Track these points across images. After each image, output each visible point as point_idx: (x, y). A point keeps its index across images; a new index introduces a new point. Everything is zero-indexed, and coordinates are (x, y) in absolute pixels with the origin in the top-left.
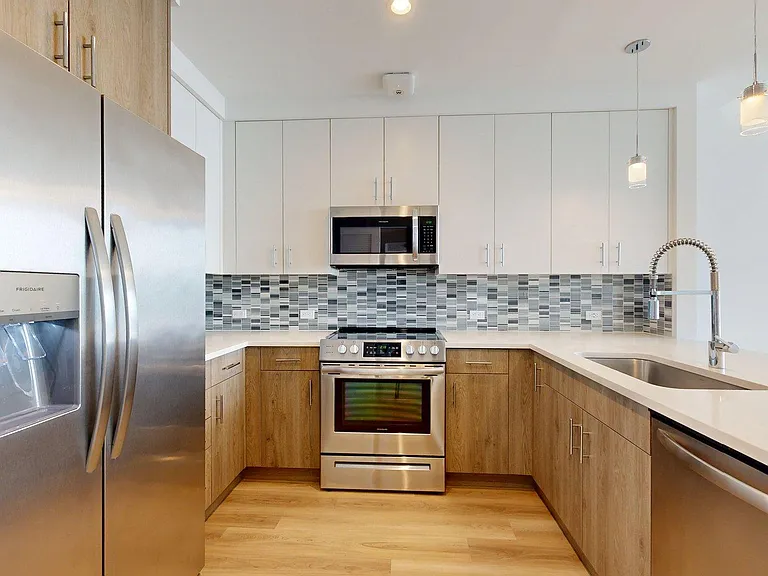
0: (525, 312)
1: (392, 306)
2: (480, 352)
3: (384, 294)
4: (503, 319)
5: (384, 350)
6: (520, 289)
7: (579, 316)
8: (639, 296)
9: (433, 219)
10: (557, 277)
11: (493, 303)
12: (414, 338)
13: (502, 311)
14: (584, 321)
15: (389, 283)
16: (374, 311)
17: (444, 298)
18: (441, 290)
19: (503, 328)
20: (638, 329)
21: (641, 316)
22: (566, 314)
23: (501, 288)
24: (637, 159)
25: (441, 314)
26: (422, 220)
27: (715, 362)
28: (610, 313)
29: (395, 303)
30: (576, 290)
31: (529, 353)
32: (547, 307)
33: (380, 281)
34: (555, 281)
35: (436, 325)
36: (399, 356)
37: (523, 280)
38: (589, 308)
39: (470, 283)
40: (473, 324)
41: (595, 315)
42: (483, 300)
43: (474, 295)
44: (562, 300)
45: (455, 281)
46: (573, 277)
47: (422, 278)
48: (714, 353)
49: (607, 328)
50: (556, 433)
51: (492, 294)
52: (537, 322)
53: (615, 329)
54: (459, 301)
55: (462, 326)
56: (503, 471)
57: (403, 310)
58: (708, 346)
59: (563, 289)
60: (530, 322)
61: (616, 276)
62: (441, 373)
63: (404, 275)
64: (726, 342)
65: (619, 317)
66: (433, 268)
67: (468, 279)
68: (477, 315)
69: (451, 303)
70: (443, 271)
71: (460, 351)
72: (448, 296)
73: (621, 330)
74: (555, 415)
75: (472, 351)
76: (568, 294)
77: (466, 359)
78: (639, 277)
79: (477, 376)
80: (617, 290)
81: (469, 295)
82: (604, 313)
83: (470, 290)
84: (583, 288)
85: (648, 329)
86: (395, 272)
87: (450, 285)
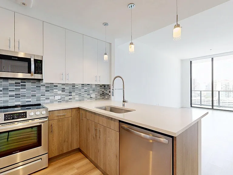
0: (74, 95)
1: (17, 96)
2: (61, 111)
3: (14, 91)
4: (67, 98)
5: (16, 116)
6: (73, 88)
7: (89, 96)
8: (103, 90)
9: (41, 61)
10: (83, 84)
11: (64, 93)
12: (30, 108)
13: (67, 96)
14: (91, 97)
15: (16, 86)
16: (8, 98)
17: (44, 92)
18: (43, 89)
19: (67, 101)
20: (103, 98)
21: (103, 95)
22: (86, 95)
23: (66, 88)
24: (106, 54)
25: (43, 98)
26: (36, 61)
27: (124, 105)
28: (97, 95)
29: (20, 94)
30: (89, 88)
31: (79, 109)
32: (81, 94)
33: (11, 85)
34: (83, 86)
35: (41, 102)
36: (26, 117)
37: (74, 85)
38: (92, 93)
39: (55, 86)
40: (56, 101)
41: (93, 96)
42: (60, 92)
43: (57, 91)
44: (85, 91)
45: (49, 85)
46: (88, 84)
47: (34, 84)
48: (124, 103)
49: (96, 99)
50: (88, 132)
51: (63, 90)
52: (78, 99)
53: (98, 99)
54: (50, 93)
55: (52, 102)
56: (70, 150)
57: (24, 97)
58: (122, 102)
59: (85, 88)
60: (76, 99)
61: (98, 85)
62: (46, 121)
63: (25, 82)
64: (126, 100)
65: (98, 96)
66: (40, 80)
67: (54, 84)
68: (57, 98)
69: (47, 94)
70: (45, 81)
71: (53, 111)
72: (46, 91)
73: (99, 99)
74: (88, 127)
75: (59, 111)
76: (86, 90)
77: (56, 114)
78: (103, 85)
79: (61, 119)
80: (98, 88)
81: (55, 91)
82: (95, 95)
83: (55, 89)
84: (90, 88)
85: (105, 99)
86: (20, 81)
87: (47, 87)
